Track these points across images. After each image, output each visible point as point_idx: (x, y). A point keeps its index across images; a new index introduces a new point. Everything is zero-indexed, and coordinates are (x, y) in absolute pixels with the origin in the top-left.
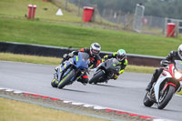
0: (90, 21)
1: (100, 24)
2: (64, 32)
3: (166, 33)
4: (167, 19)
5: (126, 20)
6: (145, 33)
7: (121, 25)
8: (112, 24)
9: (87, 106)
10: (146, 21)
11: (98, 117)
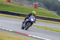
0: (9, 2)
1: (12, 3)
3: (34, 7)
4: (34, 2)
5: (21, 2)
6: (27, 7)
7: (19, 4)
8: (16, 3)
10: (27, 2)
11: (10, 33)
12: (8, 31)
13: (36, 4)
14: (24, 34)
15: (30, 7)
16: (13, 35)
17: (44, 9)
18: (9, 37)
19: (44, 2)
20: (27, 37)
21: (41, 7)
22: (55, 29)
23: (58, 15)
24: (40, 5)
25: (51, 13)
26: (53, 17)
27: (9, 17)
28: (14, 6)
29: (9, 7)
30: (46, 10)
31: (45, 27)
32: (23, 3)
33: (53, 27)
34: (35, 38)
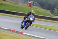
0: (4, 1)
1: (8, 2)
3: (28, 5)
4: (29, 1)
5: (16, 1)
6: (21, 5)
7: (14, 2)
8: (11, 2)
9: (2, 28)
10: (22, 1)
11: (6, 31)
12: (4, 29)
13: (30, 3)
14: (19, 32)
15: (24, 6)
16: (8, 33)
17: (38, 8)
18: (5, 35)
19: (38, 1)
21: (35, 6)
22: (49, 27)
23: (52, 13)
24: (34, 4)
25: (45, 12)
26: (47, 16)
27: (5, 15)
29: (5, 6)
30: (40, 9)
31: (39, 25)
32: (18, 2)
33: (47, 25)
34: (29, 36)
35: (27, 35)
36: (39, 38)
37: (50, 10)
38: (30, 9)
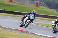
0: (11, 2)
1: (14, 2)
2: (3, 5)
3: (35, 6)
4: (35, 1)
5: (23, 1)
6: (28, 6)
7: (21, 3)
9: (10, 28)
10: (29, 2)
11: (13, 31)
12: (11, 29)
13: (37, 3)
14: (27, 32)
15: (31, 6)
16: (16, 33)
17: (45, 8)
18: (13, 35)
19: (45, 1)
20: (29, 34)
21: (42, 6)
24: (41, 4)
25: (52, 11)
26: (54, 15)
27: (12, 16)
28: (16, 5)
29: (11, 7)
30: (47, 9)
31: (46, 24)
32: (25, 2)
34: (37, 35)
35: (35, 35)
36: (47, 37)
37: (57, 10)
38: (37, 9)
